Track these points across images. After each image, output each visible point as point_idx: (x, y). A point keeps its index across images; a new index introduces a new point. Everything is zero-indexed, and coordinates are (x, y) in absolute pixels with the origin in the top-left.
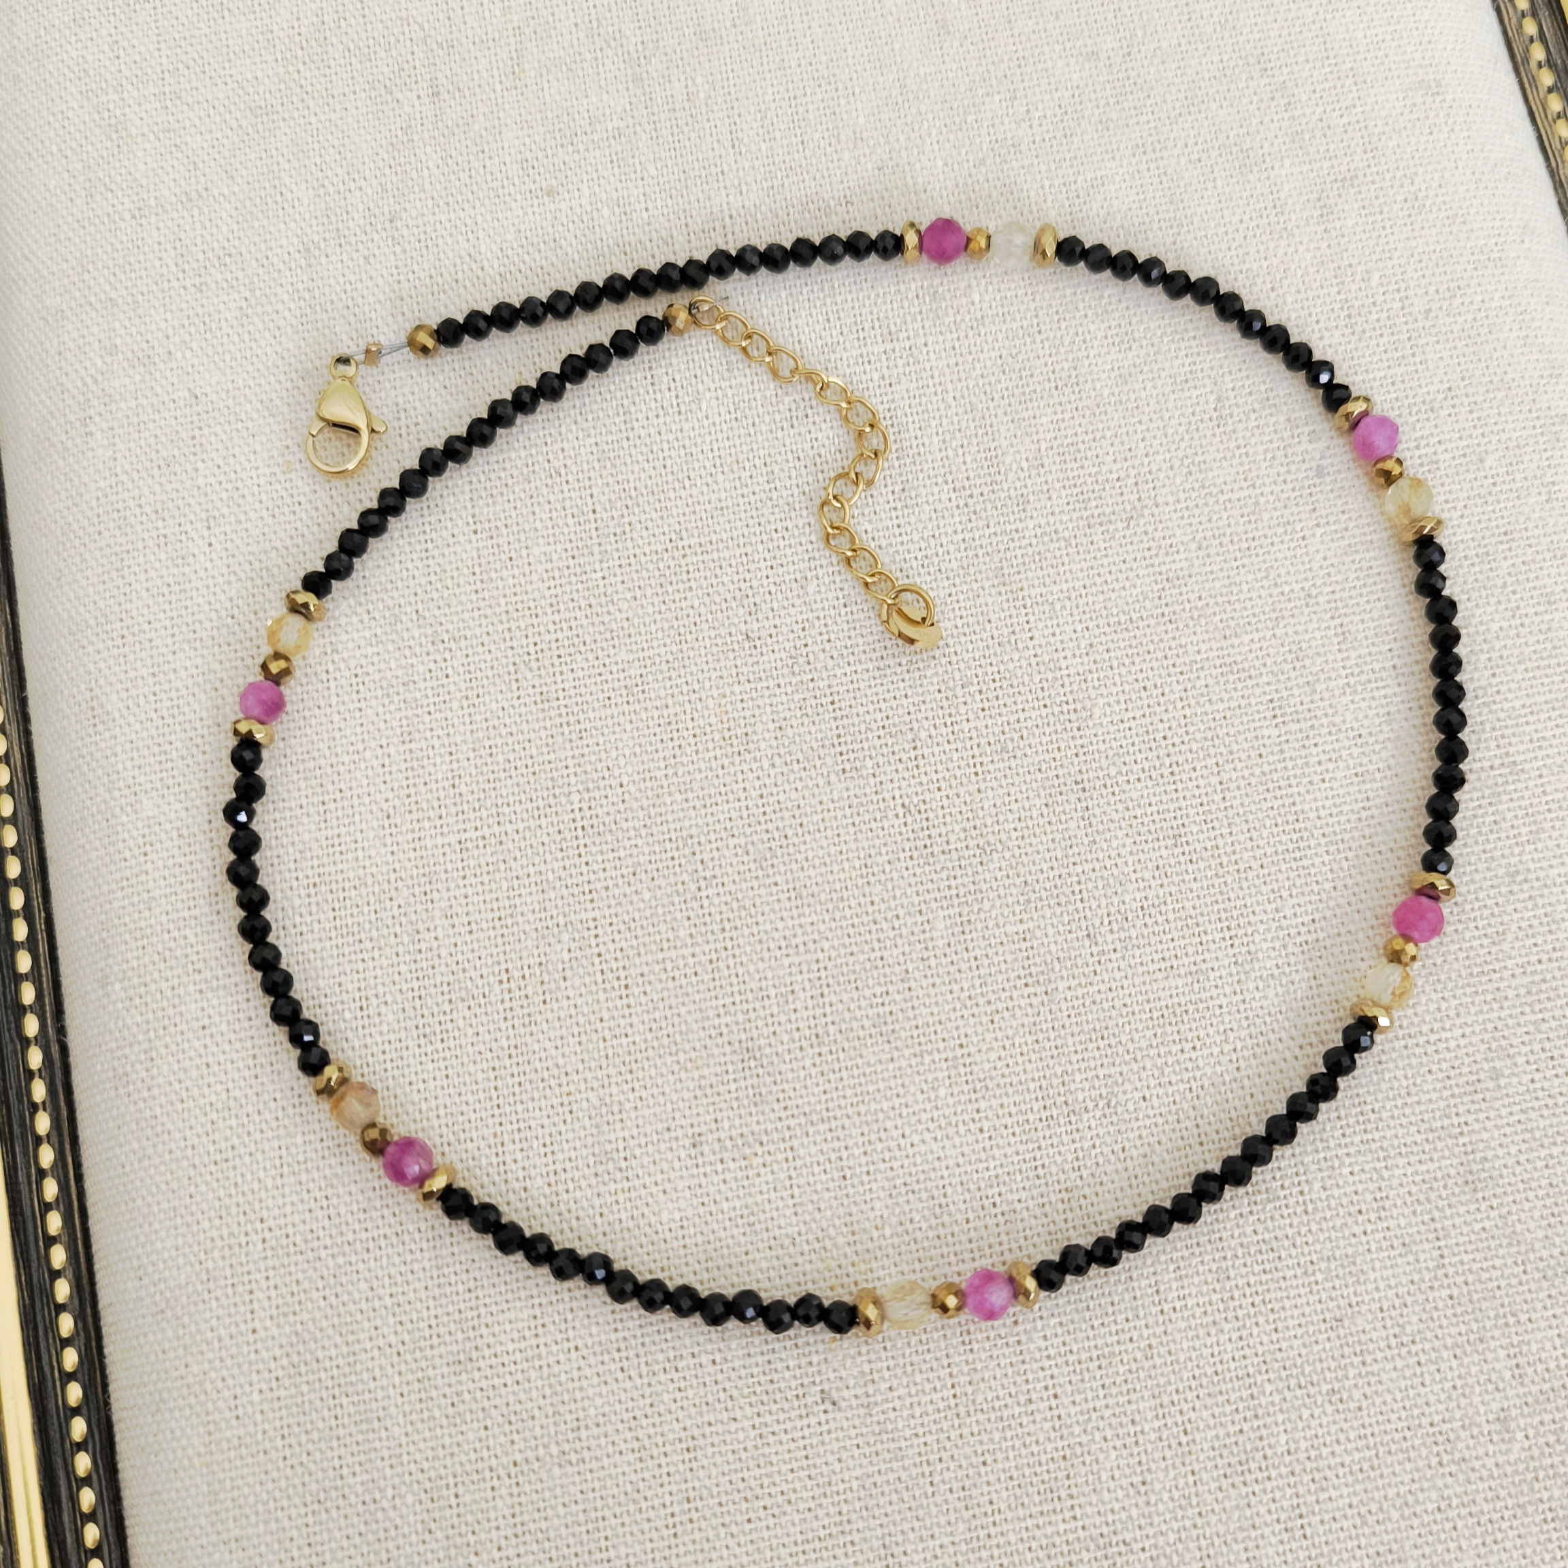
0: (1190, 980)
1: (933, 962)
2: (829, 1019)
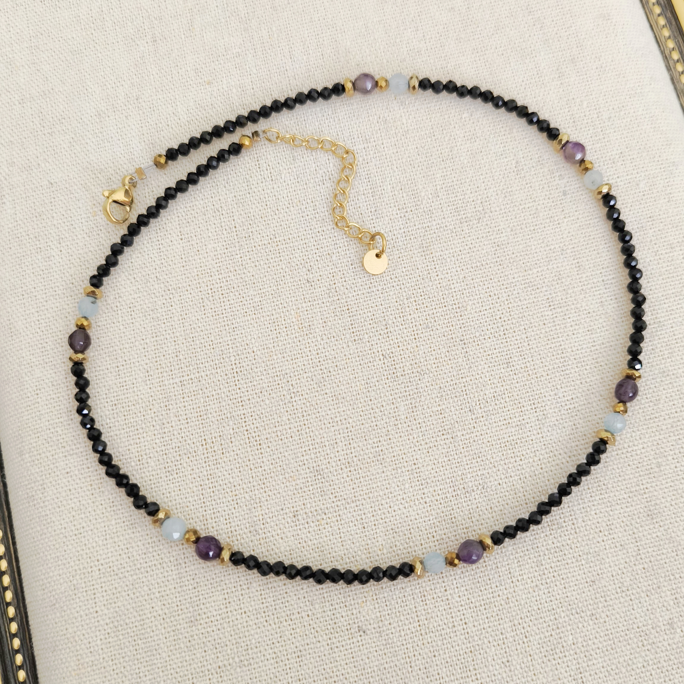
0: (517, 428)
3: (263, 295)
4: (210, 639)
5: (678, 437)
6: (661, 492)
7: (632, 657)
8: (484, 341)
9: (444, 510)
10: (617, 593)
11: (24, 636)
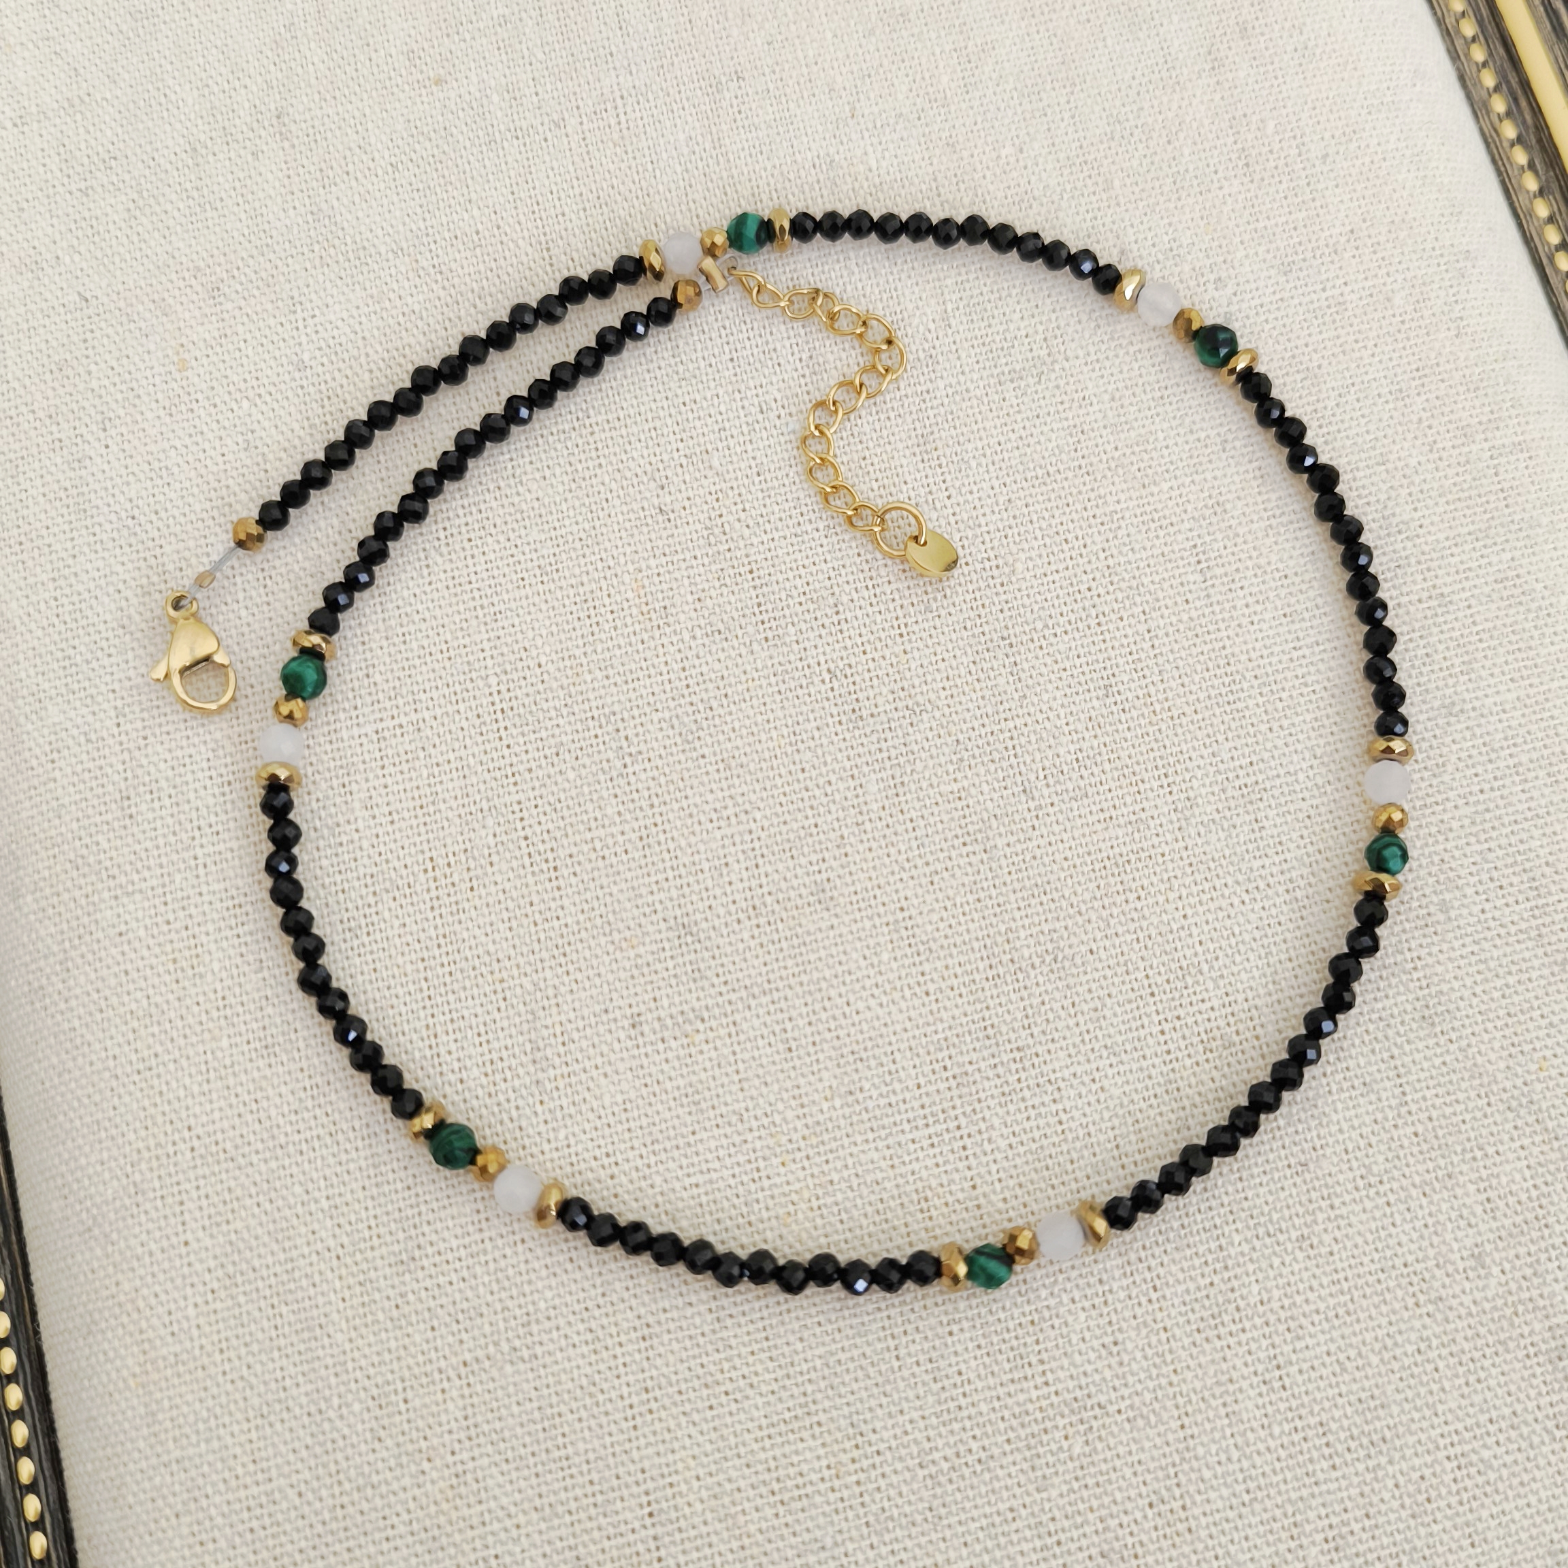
0: (1130, 829)
1: (868, 826)
2: (765, 890)
3: (561, 541)
4: (444, 1300)
5: (1486, 846)
6: (1450, 966)
7: (1392, 1329)
8: (1053, 640)
9: (969, 1009)
10: (1357, 1189)
11: (20, 1307)
